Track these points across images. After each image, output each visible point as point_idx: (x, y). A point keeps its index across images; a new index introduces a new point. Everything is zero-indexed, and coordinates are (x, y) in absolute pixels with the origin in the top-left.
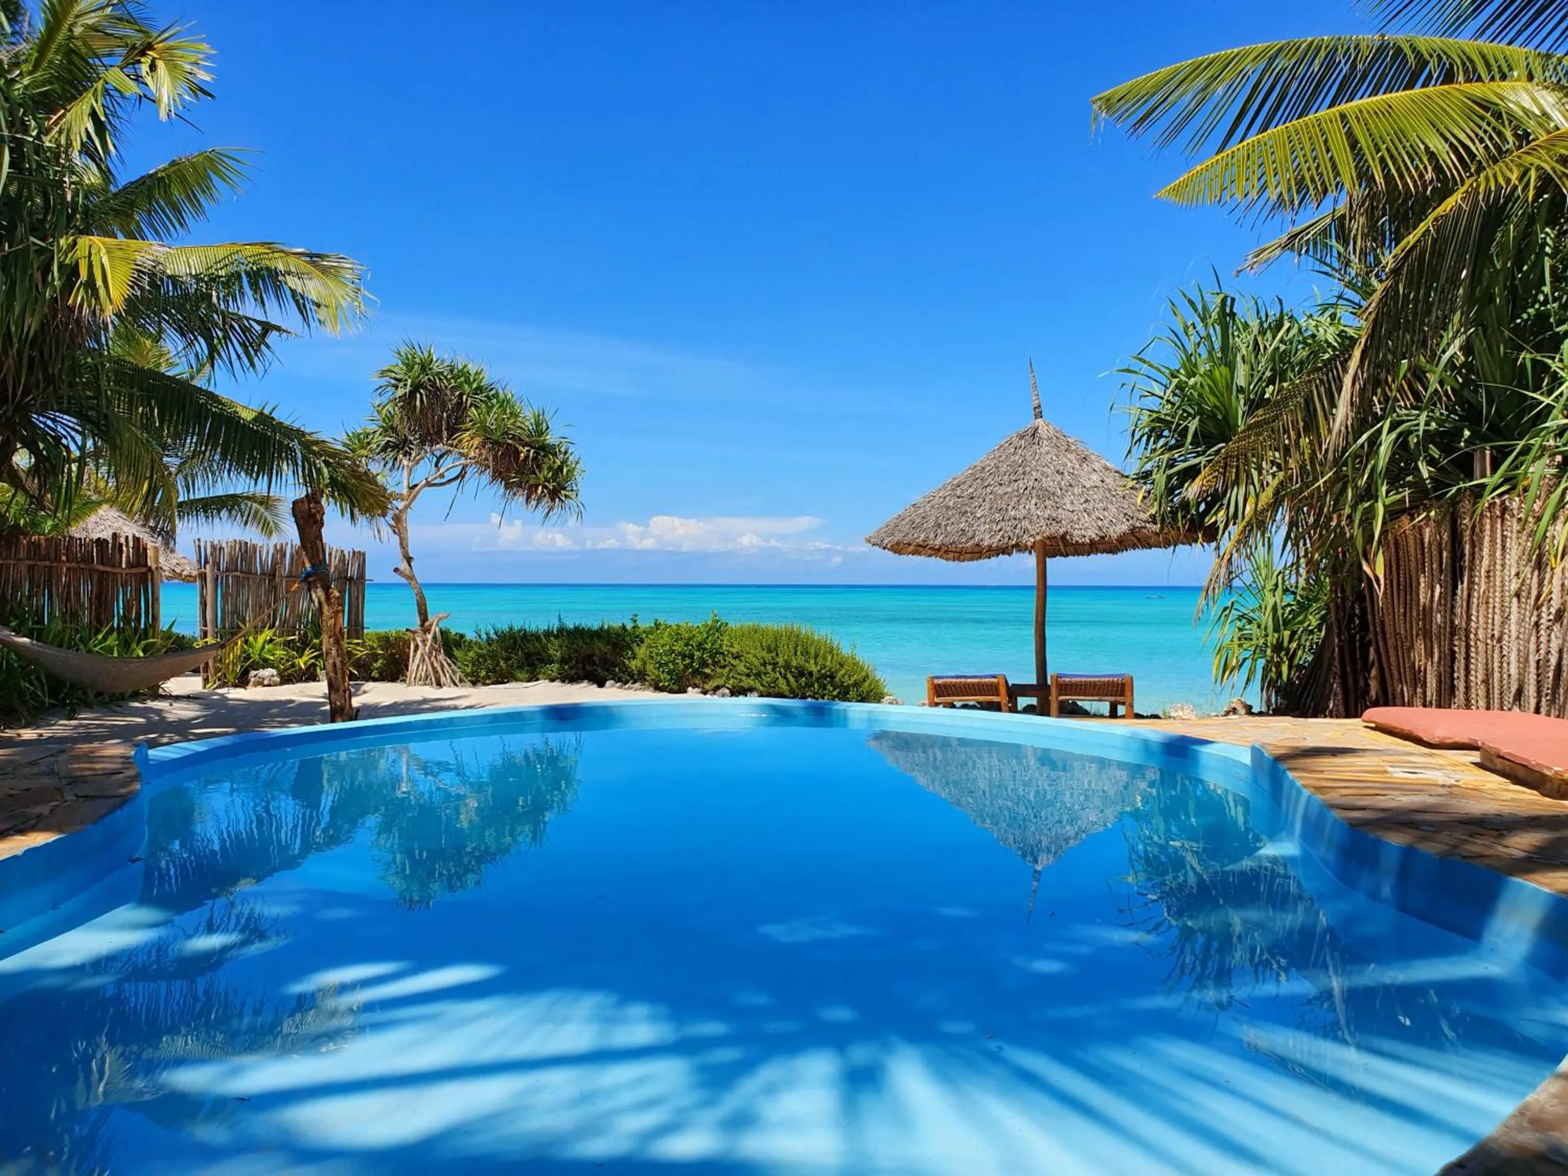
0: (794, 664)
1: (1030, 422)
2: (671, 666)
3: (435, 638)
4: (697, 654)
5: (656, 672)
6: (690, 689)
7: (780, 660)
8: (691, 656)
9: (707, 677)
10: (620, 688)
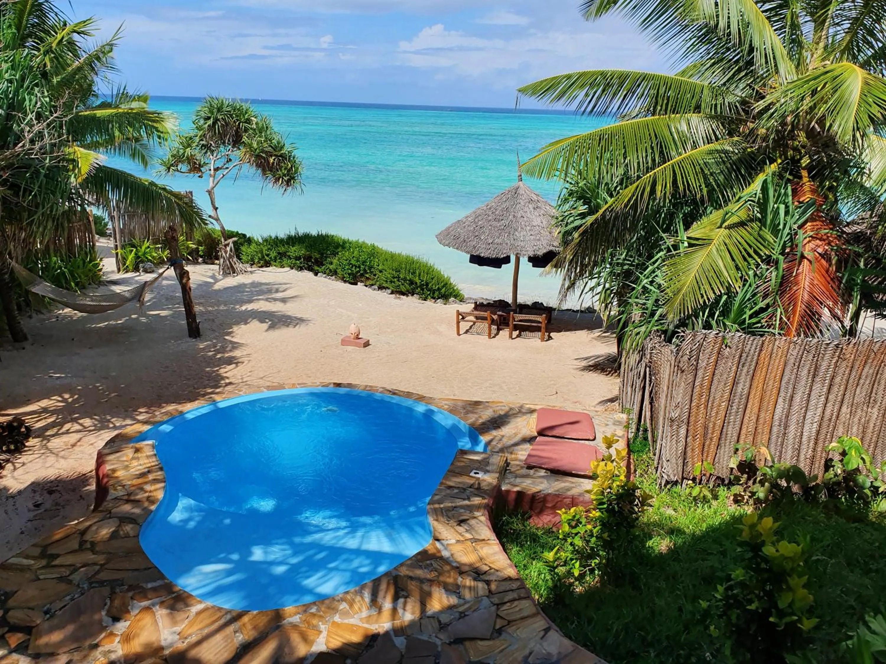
0: (408, 278)
1: (516, 183)
2: (350, 271)
3: (231, 250)
4: (362, 266)
5: (342, 273)
6: (359, 283)
7: (402, 276)
8: (359, 267)
9: (368, 279)
10: (325, 277)
